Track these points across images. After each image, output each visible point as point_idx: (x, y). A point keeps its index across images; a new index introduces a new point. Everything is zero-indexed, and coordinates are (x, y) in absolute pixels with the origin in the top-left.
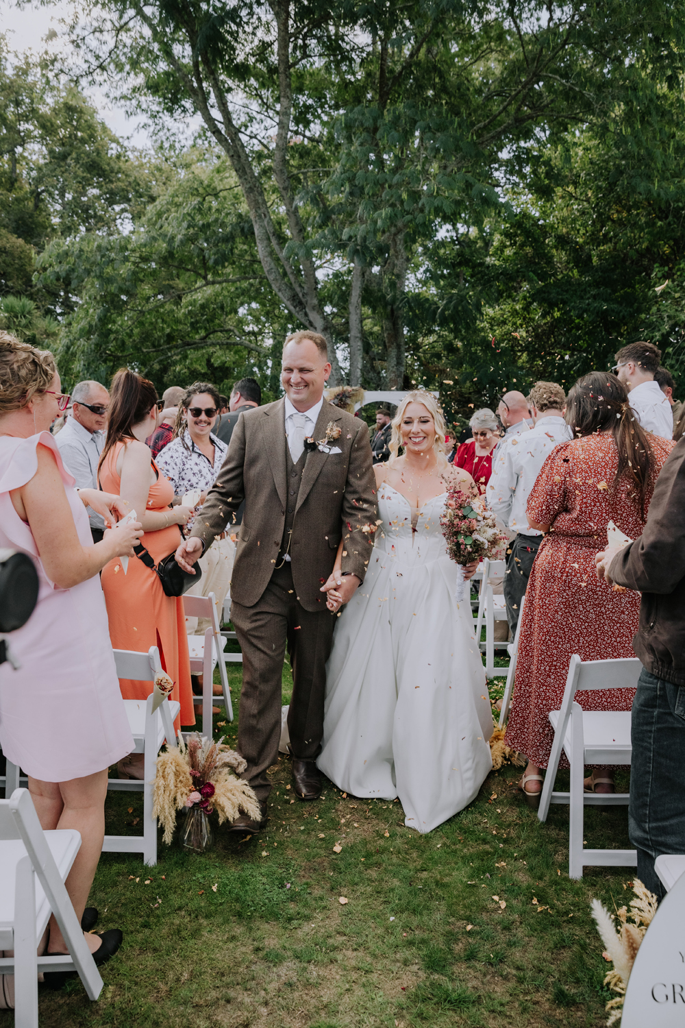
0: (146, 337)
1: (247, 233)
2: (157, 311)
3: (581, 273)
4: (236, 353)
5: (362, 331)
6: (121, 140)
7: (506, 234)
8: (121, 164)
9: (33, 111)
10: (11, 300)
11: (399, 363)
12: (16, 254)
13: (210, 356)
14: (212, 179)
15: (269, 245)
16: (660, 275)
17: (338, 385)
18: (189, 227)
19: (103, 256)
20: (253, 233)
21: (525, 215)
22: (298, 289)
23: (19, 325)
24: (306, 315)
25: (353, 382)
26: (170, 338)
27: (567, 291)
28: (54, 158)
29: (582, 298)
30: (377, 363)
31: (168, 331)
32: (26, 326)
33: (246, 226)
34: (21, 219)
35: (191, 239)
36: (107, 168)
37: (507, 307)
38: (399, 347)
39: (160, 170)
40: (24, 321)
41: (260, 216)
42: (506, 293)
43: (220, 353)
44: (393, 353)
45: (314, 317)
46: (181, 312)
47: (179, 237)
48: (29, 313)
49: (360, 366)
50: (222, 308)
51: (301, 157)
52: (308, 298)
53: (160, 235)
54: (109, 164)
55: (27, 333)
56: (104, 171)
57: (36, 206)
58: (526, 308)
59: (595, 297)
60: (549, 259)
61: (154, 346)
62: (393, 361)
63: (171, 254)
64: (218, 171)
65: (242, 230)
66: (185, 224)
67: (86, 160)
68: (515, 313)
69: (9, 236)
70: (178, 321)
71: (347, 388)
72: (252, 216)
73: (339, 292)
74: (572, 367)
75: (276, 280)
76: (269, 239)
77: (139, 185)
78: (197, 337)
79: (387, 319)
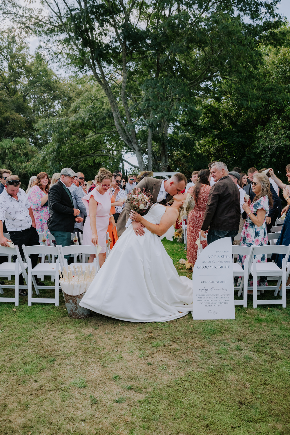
0: (72, 153)
1: (111, 116)
2: (77, 144)
3: (233, 128)
4: (104, 158)
5: (152, 151)
6: (57, 76)
7: (205, 113)
8: (57, 84)
9: (24, 65)
10: (18, 139)
11: (166, 162)
12: (19, 120)
13: (95, 160)
14: (95, 94)
15: (119, 121)
16: (260, 129)
17: (144, 170)
18: (90, 115)
19: (59, 125)
20: (113, 116)
21: (211, 106)
22: (129, 137)
23: (21, 148)
24: (132, 145)
25: (149, 169)
26: (81, 153)
27: (227, 134)
28: (32, 83)
29: (233, 137)
30: (158, 162)
31: (80, 150)
32: (24, 149)
33: (110, 114)
34: (19, 106)
35: (91, 119)
36: (53, 87)
37: (206, 140)
38: (165, 156)
39: (71, 85)
40: (23, 147)
41: (115, 111)
42: (205, 135)
43: (98, 158)
44: (163, 158)
45: (135, 146)
46: (85, 144)
47: (87, 118)
48: (25, 143)
49: (151, 163)
50: (100, 142)
51: (130, 89)
52: (133, 140)
53: (79, 117)
54: (53, 85)
55: (25, 151)
56: (51, 88)
57: (24, 101)
58: (213, 140)
59: (237, 137)
60: (221, 123)
61: (75, 156)
62: (164, 161)
63: (83, 124)
64: (98, 91)
65: (109, 115)
66: (89, 114)
67: (45, 84)
68: (209, 142)
69: (16, 114)
70: (84, 147)
71: (147, 171)
72: (112, 110)
73: (144, 137)
74: (230, 162)
75: (121, 133)
76: (118, 119)
77: (65, 93)
78: (91, 152)
79: (161, 146)
